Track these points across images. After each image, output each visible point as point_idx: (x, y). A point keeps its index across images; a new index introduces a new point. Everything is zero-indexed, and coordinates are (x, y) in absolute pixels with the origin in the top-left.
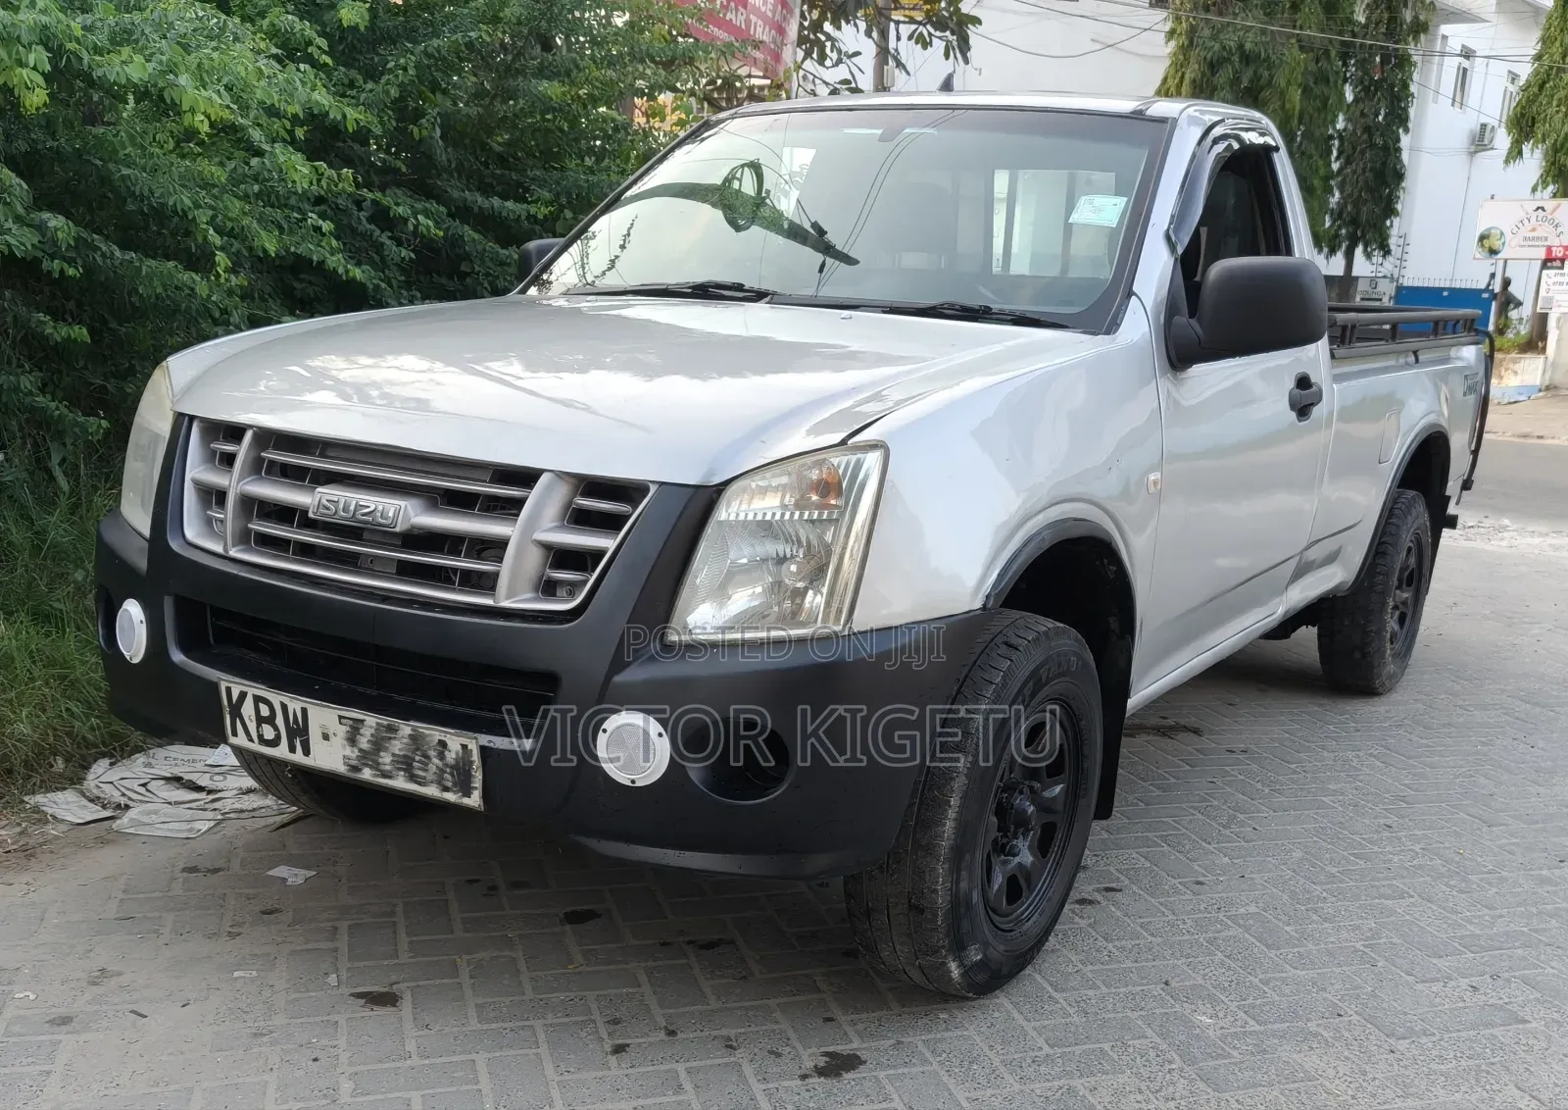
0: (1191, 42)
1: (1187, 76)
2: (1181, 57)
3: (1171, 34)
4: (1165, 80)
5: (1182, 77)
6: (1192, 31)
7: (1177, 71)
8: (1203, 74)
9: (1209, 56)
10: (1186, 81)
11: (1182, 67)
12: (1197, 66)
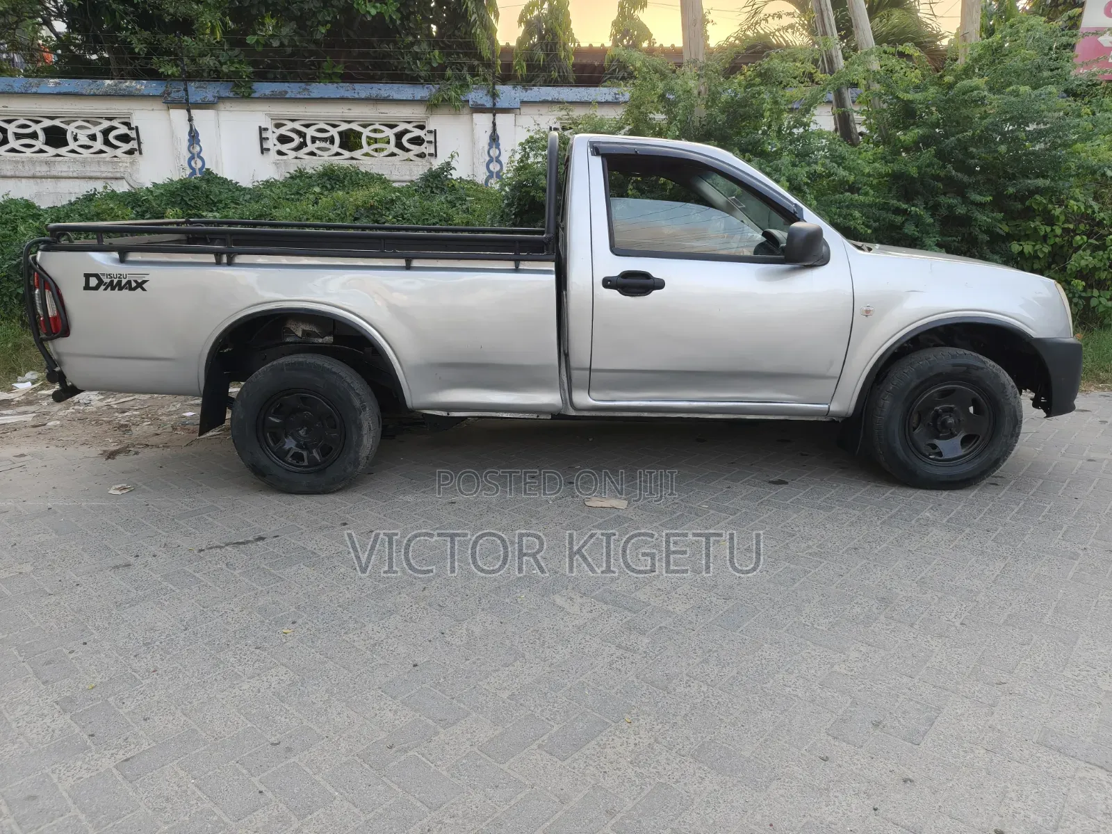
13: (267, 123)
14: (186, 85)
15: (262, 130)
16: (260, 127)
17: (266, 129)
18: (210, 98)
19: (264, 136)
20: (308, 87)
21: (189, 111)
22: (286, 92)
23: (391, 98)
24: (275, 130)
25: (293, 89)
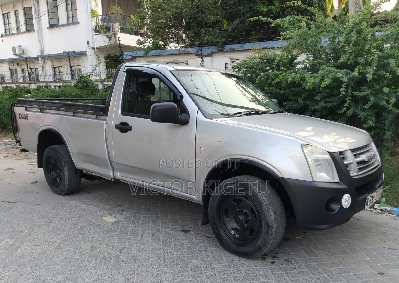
13: (228, 61)
14: (202, 48)
15: (226, 64)
16: (225, 63)
17: (227, 64)
18: (210, 53)
19: (227, 66)
20: (243, 45)
21: (202, 58)
22: (235, 48)
23: (272, 47)
24: (231, 64)
25: (237, 47)
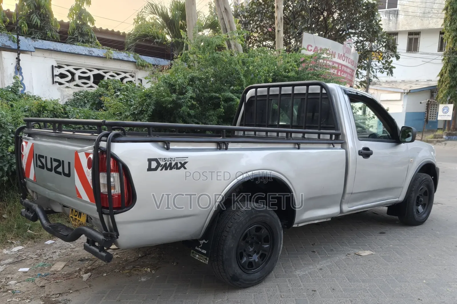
0: (449, 61)
1: (448, 69)
2: (446, 65)
3: (443, 59)
4: (442, 70)
5: (447, 69)
6: (449, 58)
7: (445, 68)
8: (452, 68)
9: (453, 64)
10: (447, 70)
11: (446, 67)
12: (450, 67)
